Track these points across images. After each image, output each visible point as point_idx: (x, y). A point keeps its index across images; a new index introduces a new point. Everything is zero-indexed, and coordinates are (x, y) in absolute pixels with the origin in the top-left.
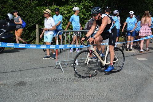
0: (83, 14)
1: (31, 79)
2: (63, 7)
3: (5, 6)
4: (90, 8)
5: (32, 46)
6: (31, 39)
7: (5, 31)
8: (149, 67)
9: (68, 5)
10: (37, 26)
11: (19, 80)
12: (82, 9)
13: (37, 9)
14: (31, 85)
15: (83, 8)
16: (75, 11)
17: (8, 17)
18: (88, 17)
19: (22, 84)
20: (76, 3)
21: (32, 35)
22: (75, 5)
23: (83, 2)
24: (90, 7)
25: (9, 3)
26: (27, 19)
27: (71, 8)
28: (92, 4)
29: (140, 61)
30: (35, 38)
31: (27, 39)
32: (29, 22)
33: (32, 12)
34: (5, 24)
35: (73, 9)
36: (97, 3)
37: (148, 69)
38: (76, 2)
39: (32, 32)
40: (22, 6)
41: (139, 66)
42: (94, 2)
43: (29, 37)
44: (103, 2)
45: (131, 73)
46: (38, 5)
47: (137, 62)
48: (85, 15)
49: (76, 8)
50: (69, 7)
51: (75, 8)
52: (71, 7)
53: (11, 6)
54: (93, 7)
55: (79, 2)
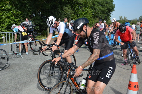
0: (13, 20)
4: (18, 16)
12: (11, 16)
15: (13, 15)
18: (18, 22)
20: (5, 12)
22: (5, 13)
23: (11, 10)
24: (18, 14)
27: (2, 15)
28: (20, 12)
36: (24, 12)
38: (6, 10)
42: (22, 11)
44: (29, 11)
54: (21, 14)
55: (9, 10)
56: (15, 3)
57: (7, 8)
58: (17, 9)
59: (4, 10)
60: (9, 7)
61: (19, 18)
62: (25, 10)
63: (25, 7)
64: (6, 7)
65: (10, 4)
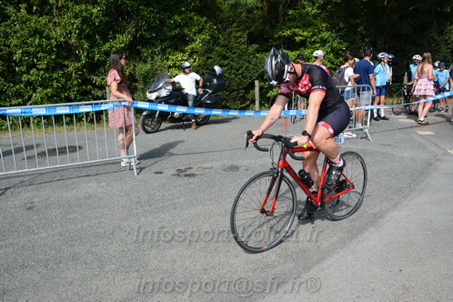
0: (330, 61)
1: (246, 163)
2: (298, 52)
3: (211, 56)
4: (341, 52)
5: (248, 113)
6: (248, 103)
7: (210, 91)
8: (436, 145)
9: (305, 47)
10: (257, 83)
11: (230, 163)
12: (327, 54)
13: (257, 57)
14: (247, 170)
15: (330, 51)
16: (316, 58)
17: (214, 71)
19: (233, 168)
20: (317, 45)
21: (249, 96)
22: (316, 47)
23: (329, 42)
24: (341, 50)
25: (217, 51)
26: (243, 73)
28: (345, 44)
29: (421, 135)
30: (253, 101)
31: (241, 104)
32: (245, 77)
33: (249, 62)
34: (211, 81)
35: (315, 54)
36: (352, 44)
37: (434, 149)
38: (318, 43)
39: (249, 92)
40: (235, 53)
41: (420, 144)
42: (349, 42)
43: (244, 100)
44: (363, 41)
45: (406, 155)
46: (258, 51)
47: (417, 139)
48: (332, 63)
49: (319, 53)
50: (306, 52)
51: (316, 52)
52: (310, 51)
53: (219, 56)
54: (347, 49)
55: (323, 42)
56: (338, 25)
57: (321, 39)
58: (341, 37)
59: (315, 42)
60: (325, 35)
61: (342, 56)
62: (354, 40)
63: (356, 33)
64: (320, 36)
65: (327, 30)
